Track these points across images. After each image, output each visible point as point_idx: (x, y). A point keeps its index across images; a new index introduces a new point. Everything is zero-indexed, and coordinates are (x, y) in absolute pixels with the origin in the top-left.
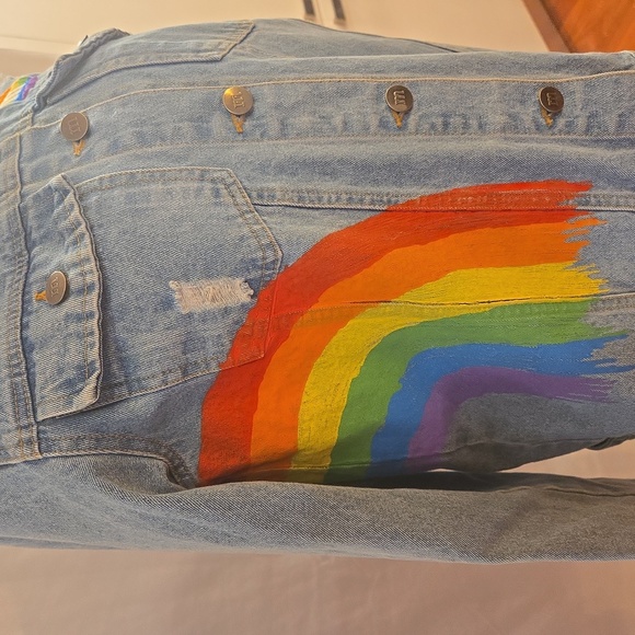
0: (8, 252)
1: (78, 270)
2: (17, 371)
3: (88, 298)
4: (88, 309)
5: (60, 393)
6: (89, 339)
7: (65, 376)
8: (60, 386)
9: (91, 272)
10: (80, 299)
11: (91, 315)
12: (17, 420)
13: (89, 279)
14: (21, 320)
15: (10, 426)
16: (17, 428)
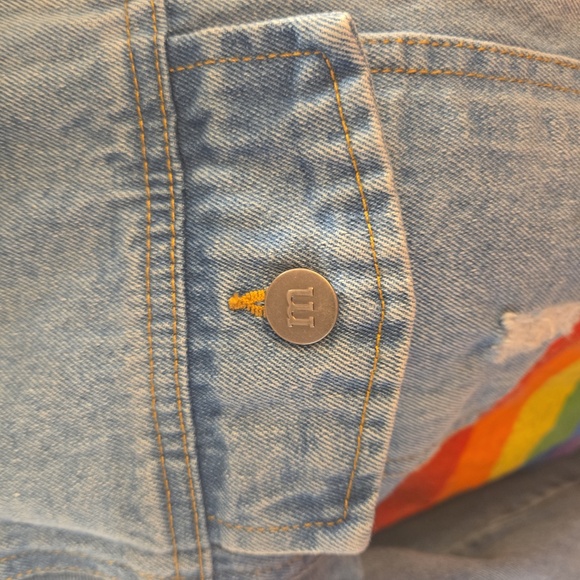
0: (121, 146)
1: (367, 282)
2: (175, 447)
3: (386, 354)
4: (382, 376)
5: (286, 518)
6: (370, 434)
7: (299, 490)
8: (286, 505)
9: (403, 297)
10: (365, 350)
11: (386, 390)
12: (173, 539)
13: (395, 312)
14: (188, 344)
15: (156, 550)
16: (172, 554)
